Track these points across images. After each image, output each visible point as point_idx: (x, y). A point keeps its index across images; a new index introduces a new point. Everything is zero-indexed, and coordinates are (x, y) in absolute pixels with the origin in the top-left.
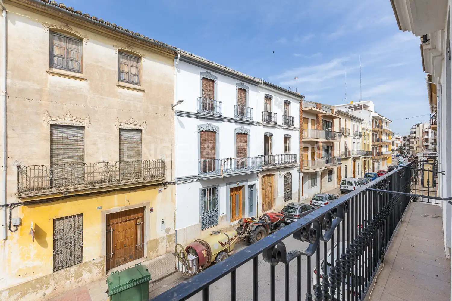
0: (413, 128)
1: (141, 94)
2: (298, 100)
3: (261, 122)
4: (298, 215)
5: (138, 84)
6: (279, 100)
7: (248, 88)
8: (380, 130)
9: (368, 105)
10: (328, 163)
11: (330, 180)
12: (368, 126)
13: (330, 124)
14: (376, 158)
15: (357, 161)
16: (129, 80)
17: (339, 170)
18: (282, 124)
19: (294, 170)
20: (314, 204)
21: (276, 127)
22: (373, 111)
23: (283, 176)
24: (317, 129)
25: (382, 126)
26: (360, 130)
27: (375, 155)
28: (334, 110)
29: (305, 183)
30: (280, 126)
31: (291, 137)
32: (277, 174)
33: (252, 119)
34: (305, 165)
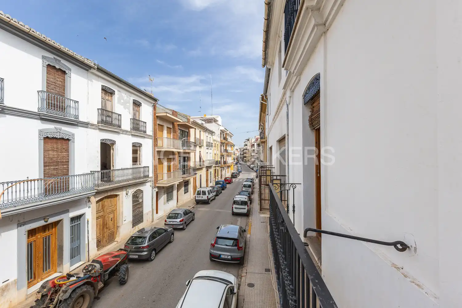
0: (245, 142)
2: (152, 103)
3: (96, 124)
4: (147, 246)
6: (126, 98)
7: (70, 70)
8: (226, 142)
9: (217, 119)
10: (184, 174)
11: (186, 191)
12: (217, 138)
13: (186, 133)
14: (223, 166)
15: (210, 170)
17: (194, 180)
18: (129, 130)
19: (146, 185)
20: (169, 223)
21: (121, 132)
22: (221, 125)
23: (131, 196)
24: (173, 138)
25: (227, 139)
26: (212, 141)
27: (222, 164)
28: (190, 120)
29: (160, 199)
30: (127, 131)
31: (142, 145)
32: (122, 194)
33: (77, 117)
34: (159, 178)
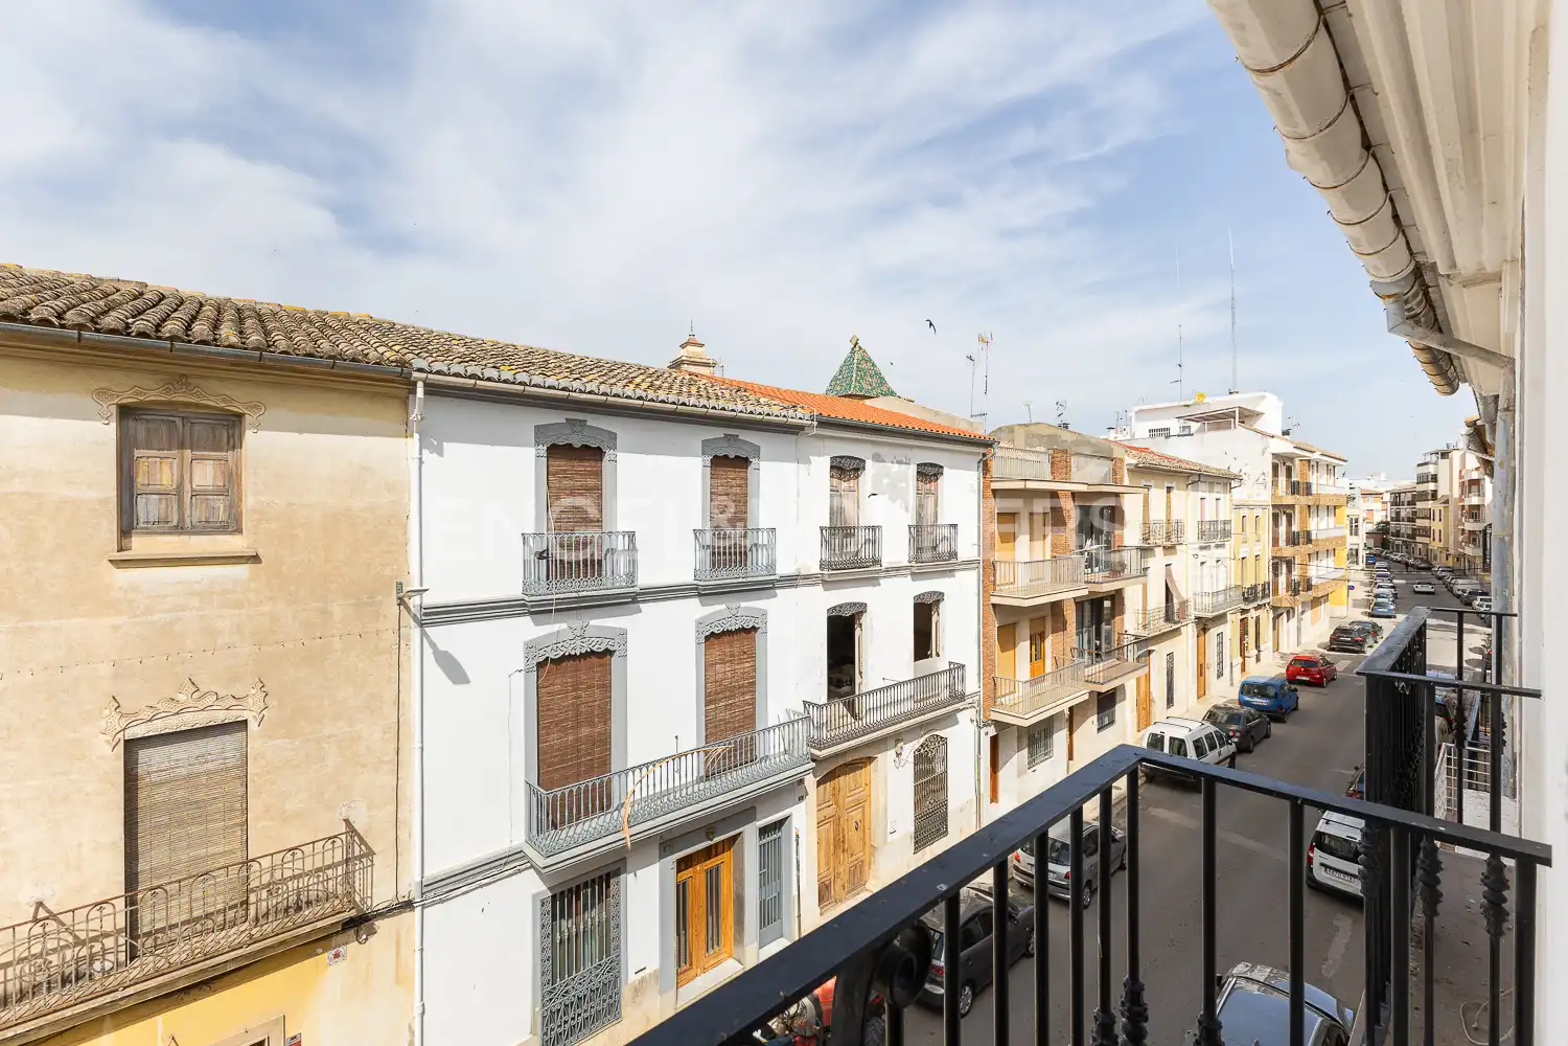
0: (1426, 464)
1: (242, 570)
2: (975, 457)
3: (816, 571)
5: (233, 526)
6: (895, 468)
7: (757, 449)
8: (1304, 500)
9: (1258, 409)
11: (1105, 723)
12: (1258, 490)
13: (1107, 515)
14: (1286, 602)
16: (181, 518)
17: (1141, 680)
18: (905, 564)
19: (956, 720)
21: (880, 576)
22: (1277, 434)
23: (911, 759)
24: (1054, 557)
25: (1308, 486)
26: (1225, 514)
27: (1282, 593)
28: (1122, 462)
29: (1003, 764)
30: (898, 568)
31: (945, 598)
32: (886, 754)
33: (771, 569)
34: (1002, 689)
